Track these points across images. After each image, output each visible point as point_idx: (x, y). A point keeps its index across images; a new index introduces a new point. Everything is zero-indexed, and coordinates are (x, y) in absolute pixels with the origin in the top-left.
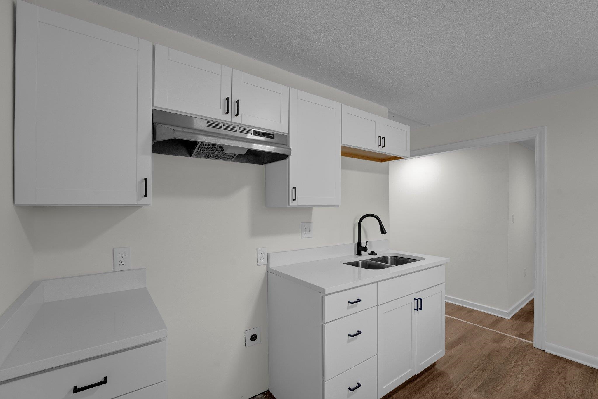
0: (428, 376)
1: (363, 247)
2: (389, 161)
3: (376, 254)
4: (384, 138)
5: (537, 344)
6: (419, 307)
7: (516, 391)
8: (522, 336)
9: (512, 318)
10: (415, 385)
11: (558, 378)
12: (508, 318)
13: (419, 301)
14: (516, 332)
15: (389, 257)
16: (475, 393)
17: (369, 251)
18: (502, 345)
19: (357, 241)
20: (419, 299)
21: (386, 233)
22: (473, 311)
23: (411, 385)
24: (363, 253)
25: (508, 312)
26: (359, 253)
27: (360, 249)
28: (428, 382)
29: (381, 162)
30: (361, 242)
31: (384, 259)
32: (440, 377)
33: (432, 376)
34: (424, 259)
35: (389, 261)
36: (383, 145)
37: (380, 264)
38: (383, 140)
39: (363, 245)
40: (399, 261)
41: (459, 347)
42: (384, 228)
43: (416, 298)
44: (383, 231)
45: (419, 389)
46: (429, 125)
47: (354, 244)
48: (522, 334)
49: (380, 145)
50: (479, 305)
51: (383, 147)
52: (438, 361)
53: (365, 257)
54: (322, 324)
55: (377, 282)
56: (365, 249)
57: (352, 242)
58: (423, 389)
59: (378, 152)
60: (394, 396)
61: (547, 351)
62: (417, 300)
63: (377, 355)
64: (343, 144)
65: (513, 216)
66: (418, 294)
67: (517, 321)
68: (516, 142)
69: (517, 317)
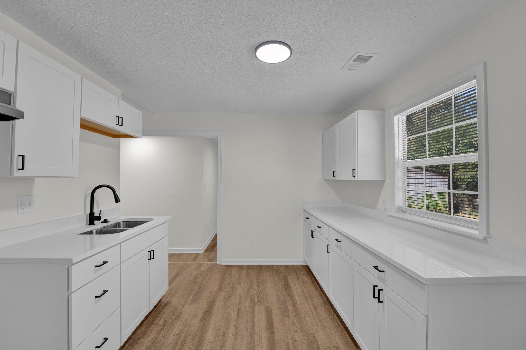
0: (157, 310)
1: (96, 216)
2: (121, 138)
3: (109, 222)
4: (122, 118)
5: (218, 263)
6: (152, 257)
7: (211, 293)
8: (210, 261)
9: (204, 252)
10: (148, 321)
11: (229, 276)
12: (202, 253)
13: (152, 252)
14: (207, 260)
15: (121, 223)
16: (189, 306)
17: (102, 220)
18: (201, 270)
19: (88, 211)
20: (152, 250)
21: (120, 201)
22: (181, 254)
23: (145, 322)
24: (96, 222)
25: (202, 249)
26: (91, 223)
27: (92, 219)
28: (159, 313)
29: (114, 137)
30: (94, 212)
31: (117, 225)
32: (167, 306)
33: (160, 308)
34: (152, 219)
35: (122, 226)
36: (120, 124)
37: (114, 230)
38: (120, 120)
39: (96, 214)
40: (130, 224)
41: (176, 281)
42: (118, 197)
43: (149, 251)
44: (117, 200)
45: (152, 322)
46: (153, 113)
47: (85, 215)
48: (210, 260)
49: (118, 124)
50: (185, 249)
51: (120, 126)
52: (163, 297)
53: (98, 225)
54: (67, 295)
55: (120, 243)
56: (99, 218)
57: (82, 213)
58: (155, 320)
59: (115, 129)
60: (133, 337)
61: (223, 264)
62: (151, 252)
63: (121, 307)
64: (82, 116)
65: (205, 185)
66: (151, 247)
67: (207, 253)
68: (208, 138)
69: (207, 250)
